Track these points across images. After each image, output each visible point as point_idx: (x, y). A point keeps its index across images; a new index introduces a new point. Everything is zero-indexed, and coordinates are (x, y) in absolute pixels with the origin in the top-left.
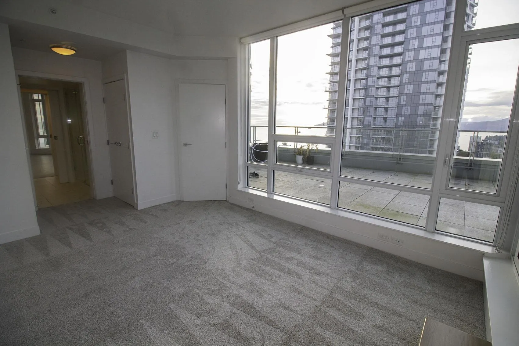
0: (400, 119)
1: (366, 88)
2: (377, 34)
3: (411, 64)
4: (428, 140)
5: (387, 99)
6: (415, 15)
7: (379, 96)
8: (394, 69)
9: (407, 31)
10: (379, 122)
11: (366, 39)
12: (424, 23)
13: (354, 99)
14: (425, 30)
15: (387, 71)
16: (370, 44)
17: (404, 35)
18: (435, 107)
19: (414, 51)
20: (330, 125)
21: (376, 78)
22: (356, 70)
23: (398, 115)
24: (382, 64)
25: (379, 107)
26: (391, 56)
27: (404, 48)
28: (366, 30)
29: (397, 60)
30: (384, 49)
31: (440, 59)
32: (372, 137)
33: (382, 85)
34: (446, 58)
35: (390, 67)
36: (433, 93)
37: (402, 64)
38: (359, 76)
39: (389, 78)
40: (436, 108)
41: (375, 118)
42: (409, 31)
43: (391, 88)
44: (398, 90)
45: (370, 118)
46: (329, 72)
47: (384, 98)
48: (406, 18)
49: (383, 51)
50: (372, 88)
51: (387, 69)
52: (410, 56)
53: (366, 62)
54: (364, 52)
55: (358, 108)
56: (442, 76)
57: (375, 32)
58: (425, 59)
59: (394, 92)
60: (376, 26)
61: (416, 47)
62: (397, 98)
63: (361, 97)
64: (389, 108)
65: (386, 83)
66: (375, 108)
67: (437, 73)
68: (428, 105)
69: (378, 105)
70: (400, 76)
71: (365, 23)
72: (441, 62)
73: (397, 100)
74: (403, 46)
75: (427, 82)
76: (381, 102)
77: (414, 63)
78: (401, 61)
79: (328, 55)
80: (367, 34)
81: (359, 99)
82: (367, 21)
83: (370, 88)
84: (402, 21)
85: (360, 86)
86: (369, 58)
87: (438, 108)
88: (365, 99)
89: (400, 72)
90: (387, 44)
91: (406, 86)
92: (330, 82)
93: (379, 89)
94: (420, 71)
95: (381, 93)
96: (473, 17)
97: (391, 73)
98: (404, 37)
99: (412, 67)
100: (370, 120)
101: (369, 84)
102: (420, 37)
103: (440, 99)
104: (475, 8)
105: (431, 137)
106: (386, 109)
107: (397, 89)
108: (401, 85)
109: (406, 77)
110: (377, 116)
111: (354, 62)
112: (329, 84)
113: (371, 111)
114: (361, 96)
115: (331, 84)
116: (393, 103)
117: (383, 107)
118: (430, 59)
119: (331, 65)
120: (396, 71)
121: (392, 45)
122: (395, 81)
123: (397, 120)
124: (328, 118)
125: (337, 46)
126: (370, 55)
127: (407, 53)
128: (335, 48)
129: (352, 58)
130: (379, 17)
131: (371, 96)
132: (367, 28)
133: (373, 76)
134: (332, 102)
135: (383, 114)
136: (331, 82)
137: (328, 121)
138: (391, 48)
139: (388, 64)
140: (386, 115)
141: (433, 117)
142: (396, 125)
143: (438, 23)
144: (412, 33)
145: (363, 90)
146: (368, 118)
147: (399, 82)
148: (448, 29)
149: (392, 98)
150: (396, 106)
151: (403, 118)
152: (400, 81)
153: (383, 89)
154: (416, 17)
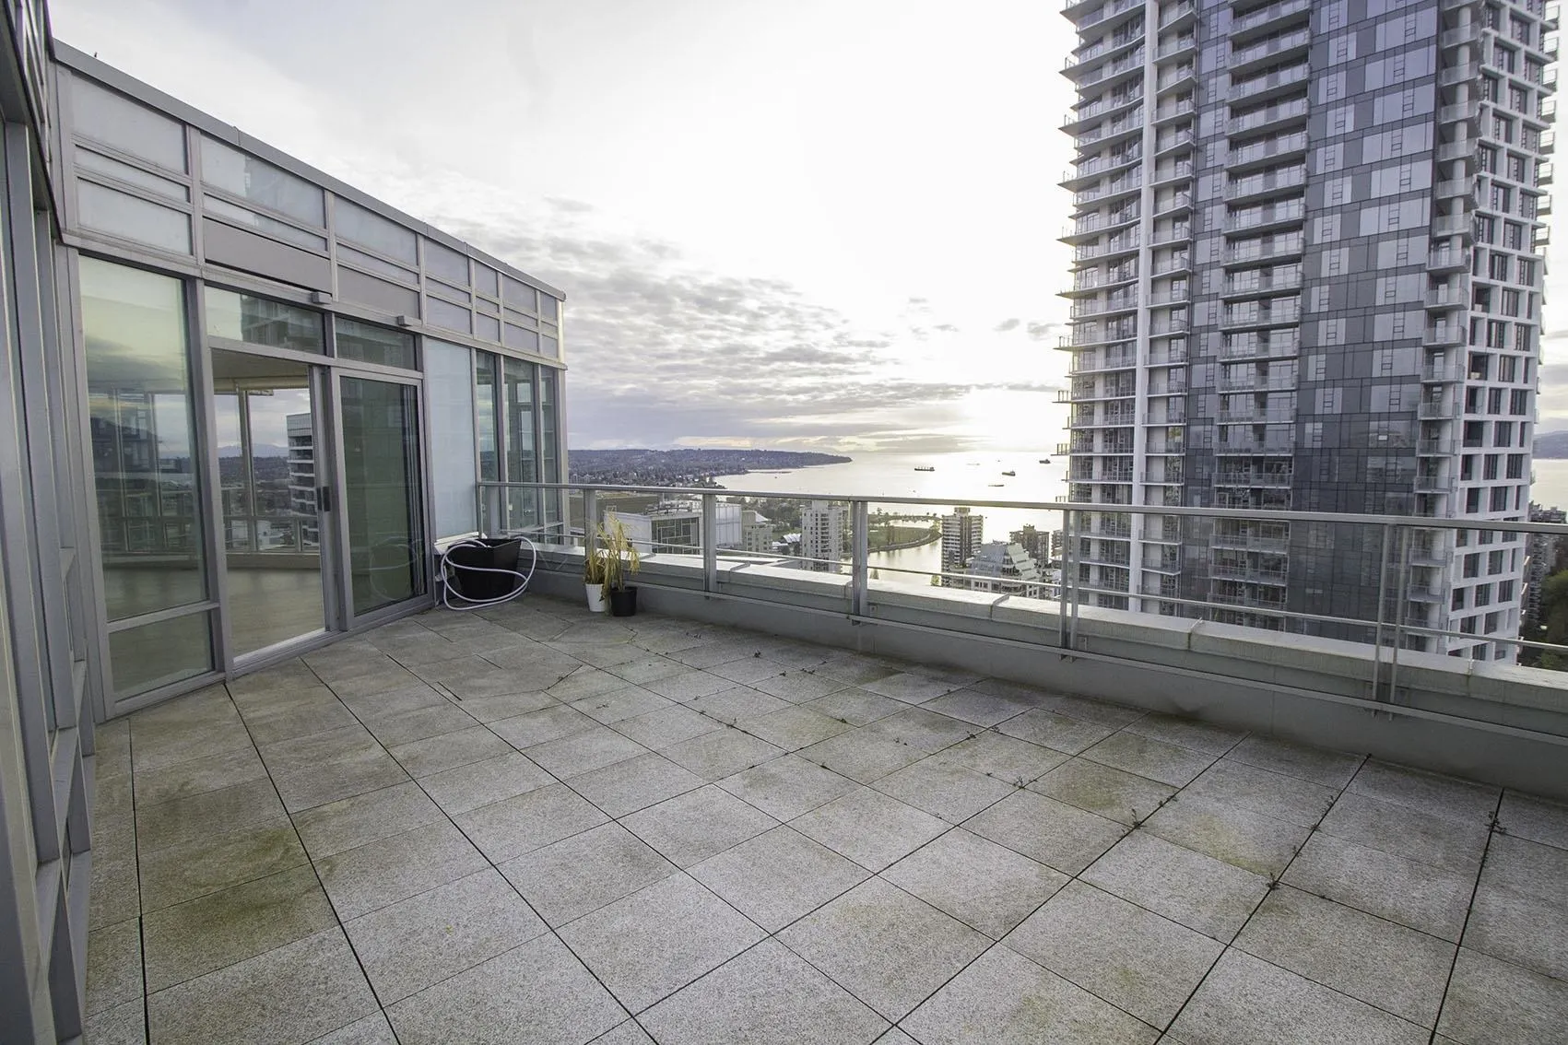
0: (1309, 427)
1: (1190, 334)
2: (1214, 170)
3: (1336, 252)
4: (1410, 495)
5: (1262, 366)
6: (1336, 104)
7: (1235, 357)
8: (1277, 271)
9: (1312, 152)
10: (1241, 440)
11: (1180, 186)
12: (1366, 128)
13: (1152, 371)
14: (1373, 148)
15: (1257, 280)
16: (1194, 200)
17: (1304, 166)
18: (1428, 387)
19: (1342, 213)
20: (1079, 451)
21: (1220, 302)
22: (1154, 282)
23: (1300, 418)
24: (1239, 259)
25: (1235, 391)
26: (1266, 234)
27: (1306, 207)
28: (1181, 161)
29: (1286, 245)
30: (1243, 212)
31: (1430, 234)
32: (1219, 489)
33: (1242, 322)
34: (1452, 229)
35: (1266, 266)
36: (1416, 342)
37: (1304, 254)
38: (1164, 298)
39: (1265, 299)
40: (1435, 389)
41: (1223, 429)
42: (1318, 154)
43: (1272, 332)
44: (1297, 335)
45: (1208, 428)
46: (1067, 291)
47: (1250, 365)
48: (1309, 116)
49: (1237, 220)
50: (1210, 334)
51: (1257, 273)
52: (1326, 228)
53: (1186, 255)
54: (1178, 225)
55: (1168, 398)
56: (1446, 285)
57: (1209, 165)
58: (1380, 237)
59: (1282, 343)
60: (1210, 146)
61: (1347, 199)
62: (1296, 361)
63: (1174, 362)
64: (1270, 395)
65: (1256, 317)
66: (1224, 395)
67: (1424, 276)
68: (1402, 380)
69: (1234, 385)
70: (1299, 294)
71: (1177, 138)
72: (1436, 243)
73: (1296, 368)
74: (1303, 200)
75: (1394, 308)
76: (1243, 375)
77: (1345, 251)
78: (1300, 246)
79: (1063, 240)
80: (1183, 171)
81: (1170, 368)
82: (1182, 134)
83: (1202, 335)
84: (1296, 125)
85: (1171, 328)
86: (1195, 242)
87: (1439, 389)
88: (1188, 368)
89: (1299, 279)
90: (1250, 197)
91: (1322, 324)
92: (1075, 320)
93: (1233, 336)
94: (1366, 272)
95: (1240, 348)
96: (1541, 96)
97: (1269, 284)
98: (1303, 173)
99: (1337, 263)
100: (1208, 434)
101: (1199, 320)
102: (1358, 170)
103: (1444, 362)
104: (1547, 67)
105: (1420, 487)
106: (1261, 399)
107: (1294, 332)
108: (1305, 320)
109: (1319, 298)
110: (1231, 420)
111: (1145, 259)
112: (1071, 328)
113: (1211, 405)
114: (1175, 359)
115: (1078, 326)
116: (1281, 377)
117: (1251, 393)
118: (1398, 235)
119: (1074, 271)
120: (1285, 277)
121: (1267, 200)
122: (1284, 311)
123: (1300, 433)
124: (1073, 430)
125: (1092, 212)
126: (1195, 235)
127: (1318, 221)
128: (1085, 218)
129: (1138, 246)
130: (1219, 119)
131: (1207, 360)
132: (1181, 155)
133: (1209, 297)
134: (1083, 382)
135: (1251, 414)
136: (1079, 323)
137: (1072, 440)
138: (1264, 209)
139: (1257, 259)
140: (1263, 417)
141: (1423, 419)
142: (1296, 449)
143: (1415, 121)
144: (1329, 158)
145: (1181, 342)
146: (1200, 428)
147: (1297, 312)
148: (1452, 139)
149: (1275, 363)
150: (1293, 388)
151: (1319, 425)
152: (1302, 309)
153: (1247, 334)
154: (1341, 110)
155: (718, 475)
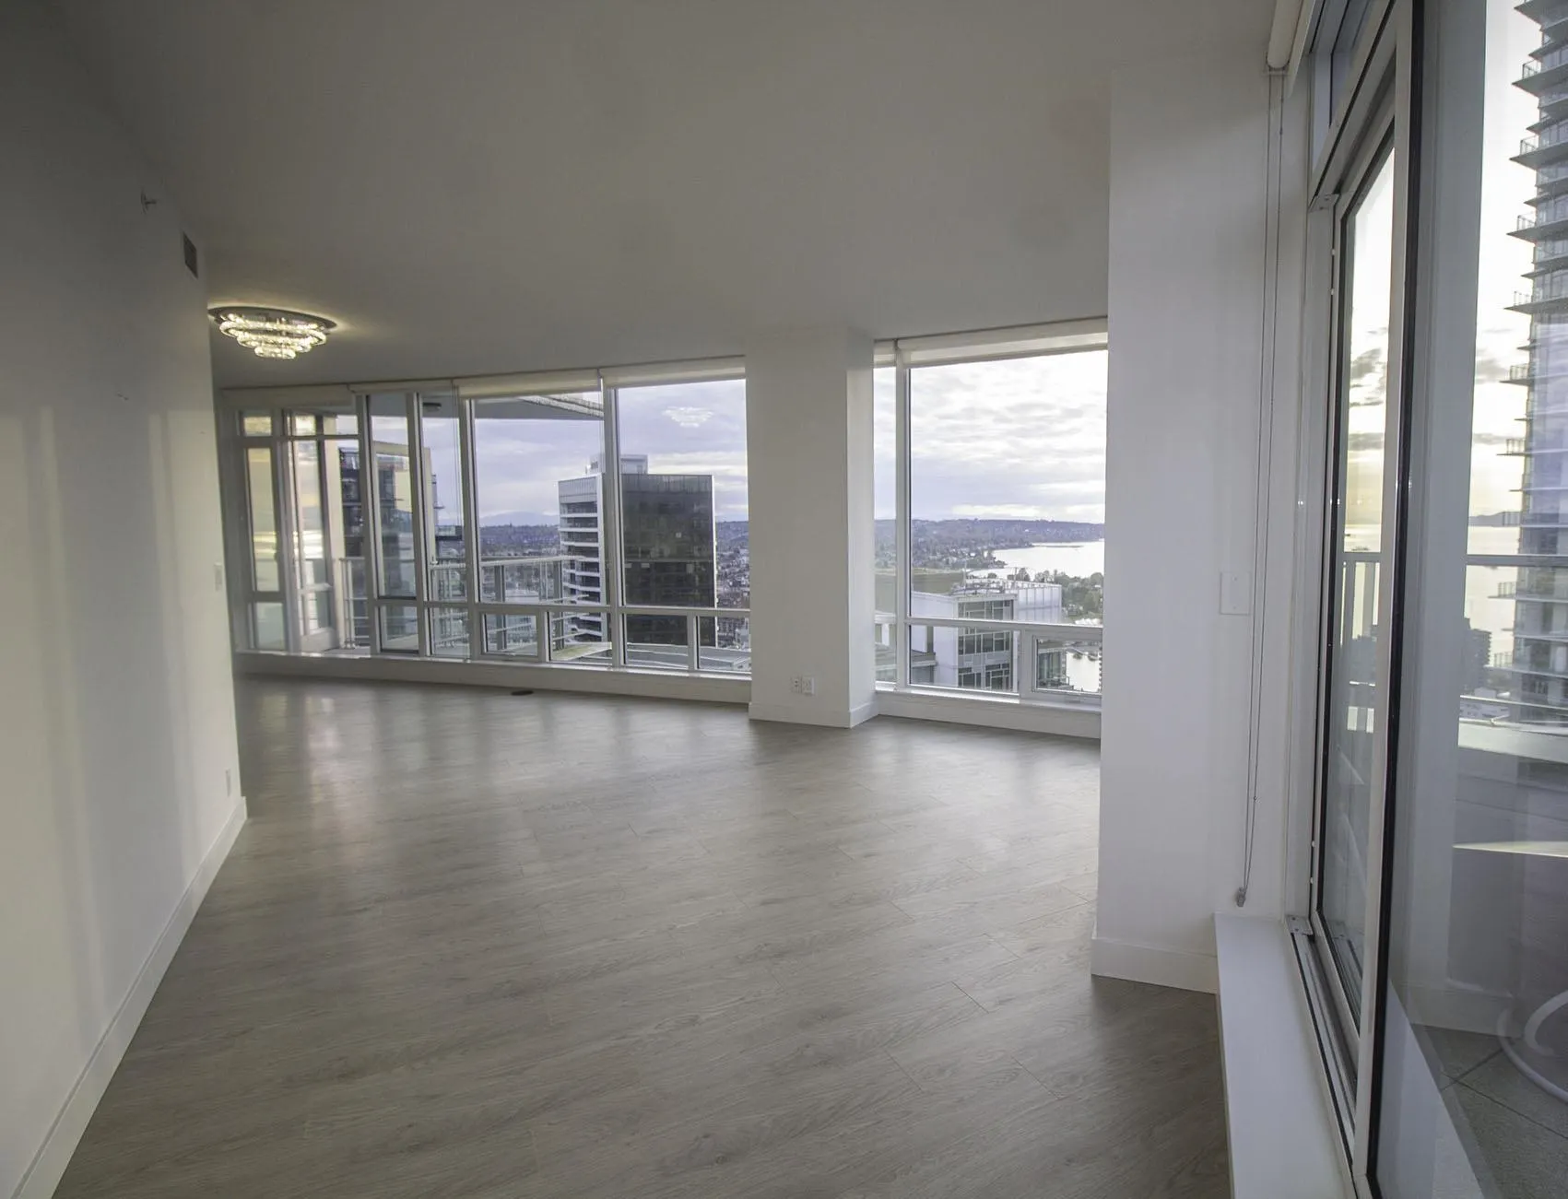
115: (1537, 351)
155: (997, 548)
